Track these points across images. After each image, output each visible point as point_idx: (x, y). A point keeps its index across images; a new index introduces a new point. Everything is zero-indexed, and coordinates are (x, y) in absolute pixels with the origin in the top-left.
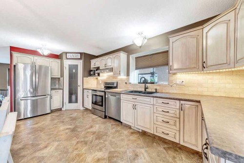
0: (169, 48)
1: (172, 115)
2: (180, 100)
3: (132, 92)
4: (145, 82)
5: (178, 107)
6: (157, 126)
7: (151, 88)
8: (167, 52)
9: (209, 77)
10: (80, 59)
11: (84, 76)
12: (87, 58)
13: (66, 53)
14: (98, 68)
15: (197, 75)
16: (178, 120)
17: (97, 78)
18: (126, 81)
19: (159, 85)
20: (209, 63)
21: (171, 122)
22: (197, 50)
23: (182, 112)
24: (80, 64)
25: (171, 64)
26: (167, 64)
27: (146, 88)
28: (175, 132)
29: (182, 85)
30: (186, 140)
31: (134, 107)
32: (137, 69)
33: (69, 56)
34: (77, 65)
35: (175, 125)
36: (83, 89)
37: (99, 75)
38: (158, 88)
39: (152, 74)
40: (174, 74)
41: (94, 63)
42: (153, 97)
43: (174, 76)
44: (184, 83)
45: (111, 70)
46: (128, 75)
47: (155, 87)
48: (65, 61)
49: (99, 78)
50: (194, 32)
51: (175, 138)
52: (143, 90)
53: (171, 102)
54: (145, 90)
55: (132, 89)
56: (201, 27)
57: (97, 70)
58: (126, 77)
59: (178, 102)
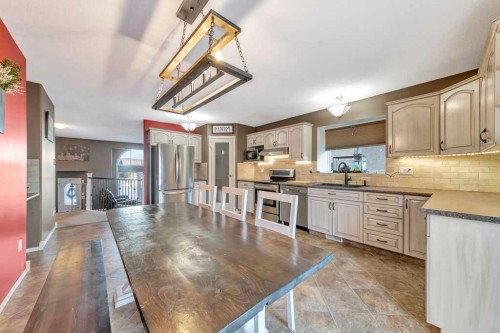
0: (387, 117)
1: (392, 215)
2: (404, 194)
3: (324, 184)
4: (345, 170)
5: (401, 204)
6: (369, 232)
7: (356, 180)
8: (383, 122)
9: (453, 162)
10: (232, 134)
11: (238, 161)
12: (242, 131)
13: (212, 125)
14: (261, 148)
15: (433, 160)
16: (400, 222)
17: (255, 164)
18: (311, 169)
19: (371, 175)
20: (449, 143)
21: (391, 225)
22: (431, 127)
23: (407, 211)
24: (232, 141)
25: (390, 143)
26: (383, 142)
27: (347, 180)
28: (397, 238)
29: (408, 175)
30: (412, 248)
31: (332, 206)
32: (328, 148)
33: (216, 129)
34: (227, 144)
35: (397, 229)
36: (237, 181)
37: (262, 158)
38: (368, 179)
39: (358, 157)
40: (396, 158)
41: (253, 140)
42: (363, 191)
43: (395, 161)
44: (411, 172)
45: (286, 150)
46: (314, 158)
47: (363, 179)
48: (210, 137)
49: (260, 164)
50: (428, 99)
51: (396, 246)
52: (343, 182)
53: (391, 198)
54: (346, 183)
55: (322, 181)
56: (437, 93)
57: (260, 151)
58: (310, 162)
59: (401, 197)
